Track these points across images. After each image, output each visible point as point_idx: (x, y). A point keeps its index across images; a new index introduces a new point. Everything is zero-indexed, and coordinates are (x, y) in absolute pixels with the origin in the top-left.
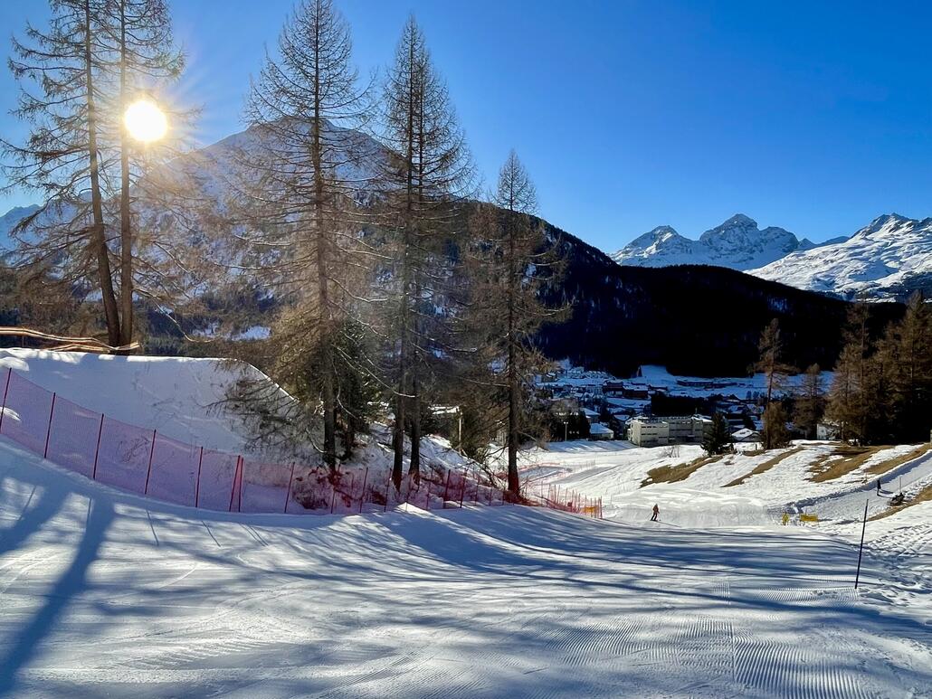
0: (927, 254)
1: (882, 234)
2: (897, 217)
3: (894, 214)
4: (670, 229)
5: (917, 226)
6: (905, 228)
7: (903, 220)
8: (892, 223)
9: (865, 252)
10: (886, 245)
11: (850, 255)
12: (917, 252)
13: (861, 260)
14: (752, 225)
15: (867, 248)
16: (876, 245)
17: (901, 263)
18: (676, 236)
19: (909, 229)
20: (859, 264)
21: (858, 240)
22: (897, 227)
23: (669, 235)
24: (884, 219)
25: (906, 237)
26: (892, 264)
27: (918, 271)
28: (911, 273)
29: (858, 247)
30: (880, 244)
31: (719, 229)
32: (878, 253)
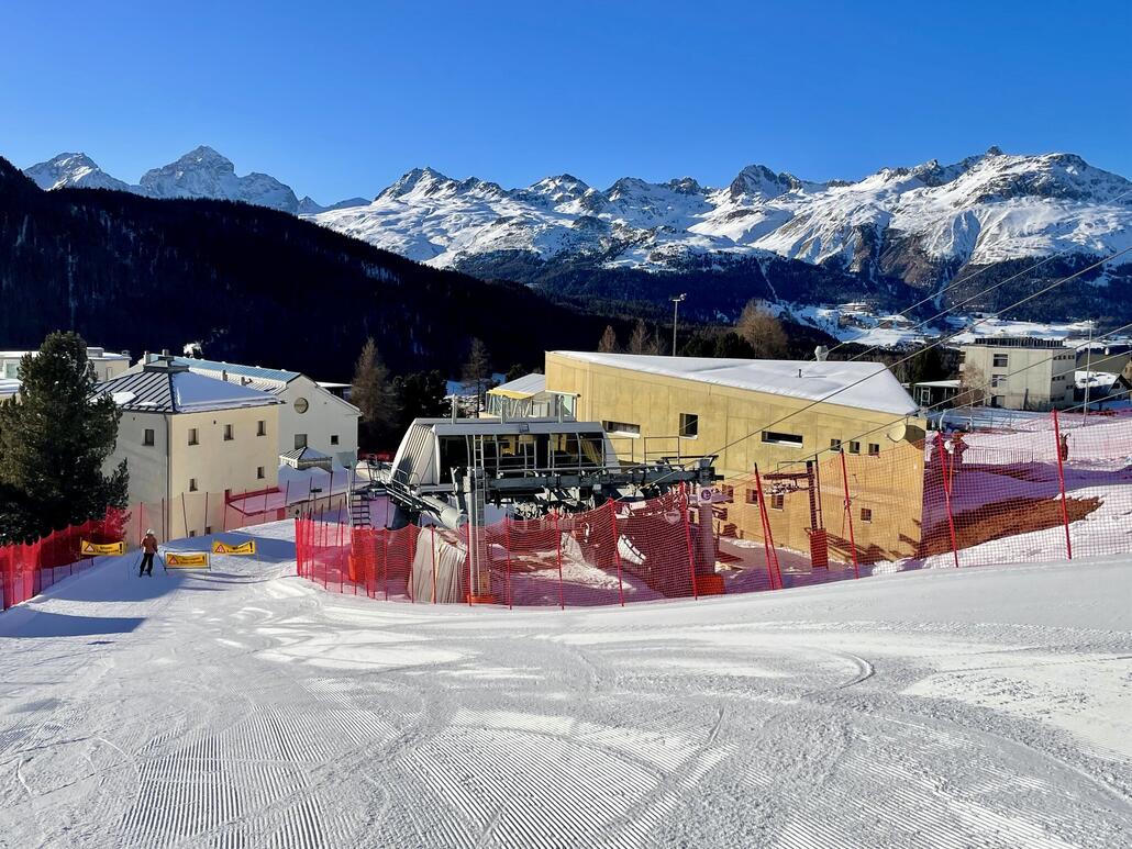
0: (479, 229)
1: (416, 196)
2: (434, 174)
3: (429, 169)
4: (87, 161)
5: (461, 188)
6: (444, 191)
7: (442, 179)
8: (427, 181)
9: (399, 220)
10: (427, 212)
11: (383, 224)
12: (466, 225)
13: (398, 232)
14: (227, 167)
15: (402, 215)
16: (415, 211)
17: (450, 239)
18: (98, 174)
19: (450, 192)
20: (397, 238)
21: (386, 202)
22: (434, 189)
23: (84, 171)
24: (416, 175)
25: (449, 204)
26: (437, 240)
27: (472, 251)
28: (464, 253)
29: (392, 212)
30: (420, 210)
31: (172, 168)
32: (418, 223)
